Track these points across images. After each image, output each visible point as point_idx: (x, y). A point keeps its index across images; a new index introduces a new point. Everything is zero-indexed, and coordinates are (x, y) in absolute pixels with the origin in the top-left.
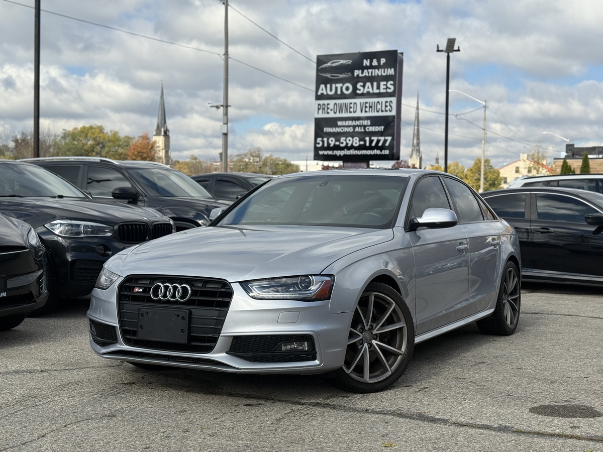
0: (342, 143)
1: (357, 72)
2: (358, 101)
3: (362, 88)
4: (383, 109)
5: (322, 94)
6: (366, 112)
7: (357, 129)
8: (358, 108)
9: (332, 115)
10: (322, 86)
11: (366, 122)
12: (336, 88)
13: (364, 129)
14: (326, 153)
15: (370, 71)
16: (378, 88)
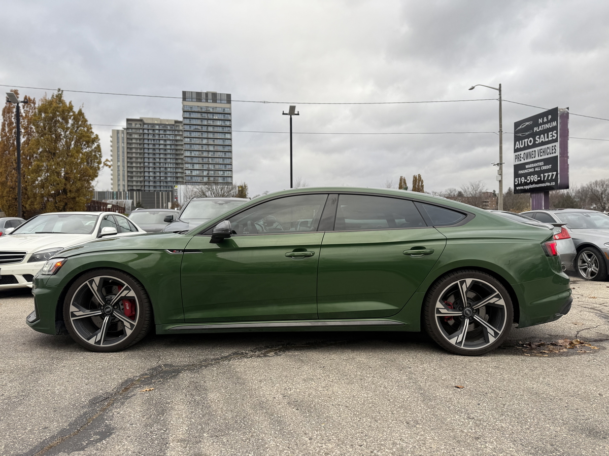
0: (528, 180)
1: (536, 129)
2: (536, 149)
3: (538, 140)
4: (551, 152)
5: (517, 148)
6: (541, 156)
7: (536, 169)
8: (537, 154)
9: (523, 161)
10: (517, 142)
11: (541, 164)
12: (525, 142)
13: (540, 168)
14: (520, 188)
15: (542, 126)
16: (548, 137)
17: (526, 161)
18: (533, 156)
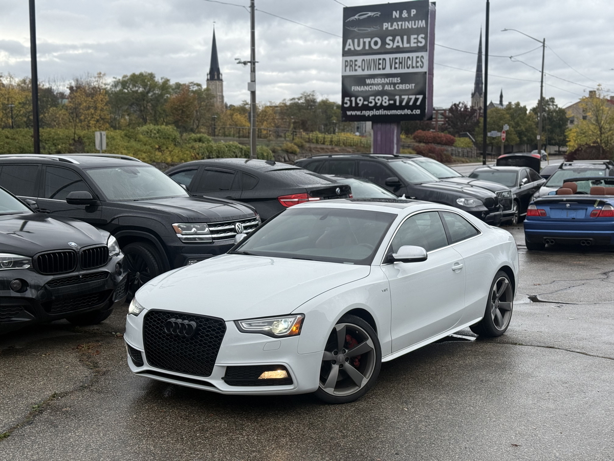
1: (386, 25)
2: (387, 57)
3: (391, 43)
4: (414, 65)
5: (349, 49)
6: (395, 68)
7: (387, 88)
8: (389, 64)
9: (360, 72)
10: (350, 41)
11: (395, 80)
12: (364, 43)
13: (394, 87)
14: (354, 113)
15: (400, 23)
16: (409, 41)
17: (366, 72)
18: (381, 66)
